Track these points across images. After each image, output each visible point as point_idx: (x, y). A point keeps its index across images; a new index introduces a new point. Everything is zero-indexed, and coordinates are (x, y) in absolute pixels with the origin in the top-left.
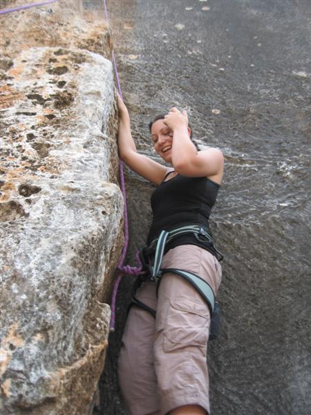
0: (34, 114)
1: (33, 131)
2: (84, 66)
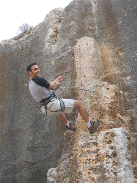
0: (110, 162)
1: (112, 169)
2: (115, 138)
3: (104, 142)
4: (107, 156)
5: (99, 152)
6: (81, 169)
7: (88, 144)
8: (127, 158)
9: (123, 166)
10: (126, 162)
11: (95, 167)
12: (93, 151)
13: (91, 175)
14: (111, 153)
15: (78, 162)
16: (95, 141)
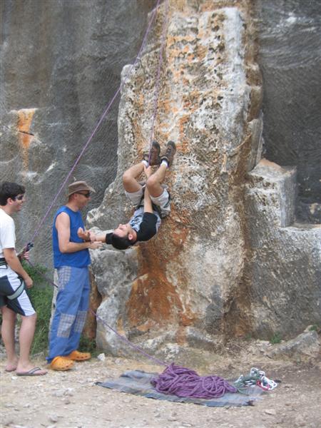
0: (213, 59)
1: (215, 68)
2: (225, 23)
3: (208, 28)
4: (210, 49)
5: (199, 42)
6: (171, 67)
7: (184, 30)
8: (239, 54)
9: (232, 66)
10: (237, 60)
11: (191, 65)
12: (191, 40)
13: (184, 76)
14: (217, 45)
15: (168, 56)
16: (195, 26)
